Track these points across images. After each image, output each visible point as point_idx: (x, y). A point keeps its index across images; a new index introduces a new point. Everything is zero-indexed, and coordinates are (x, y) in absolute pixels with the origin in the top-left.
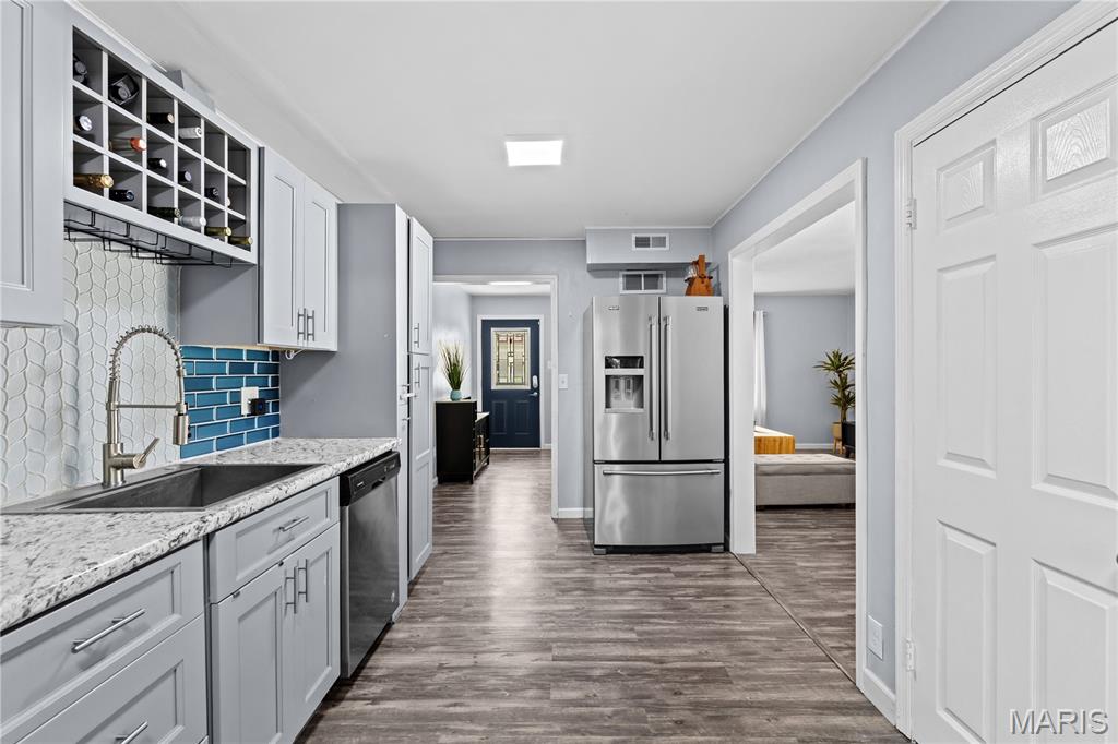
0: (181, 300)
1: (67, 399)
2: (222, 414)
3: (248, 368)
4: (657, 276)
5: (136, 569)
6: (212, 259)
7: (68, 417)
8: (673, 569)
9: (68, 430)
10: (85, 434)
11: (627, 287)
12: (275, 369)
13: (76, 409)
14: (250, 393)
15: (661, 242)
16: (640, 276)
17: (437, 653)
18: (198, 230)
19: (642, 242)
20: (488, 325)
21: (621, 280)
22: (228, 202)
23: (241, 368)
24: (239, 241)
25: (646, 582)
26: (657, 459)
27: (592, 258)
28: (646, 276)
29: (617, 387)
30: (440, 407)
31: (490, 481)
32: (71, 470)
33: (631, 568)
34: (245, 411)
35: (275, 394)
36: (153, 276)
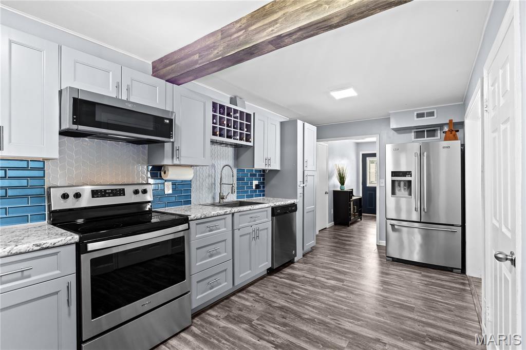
0: (237, 157)
1: (213, 182)
2: (248, 188)
3: (255, 175)
4: (434, 131)
5: (218, 216)
6: (242, 146)
7: (213, 186)
8: (423, 273)
9: (213, 189)
10: (216, 190)
11: (417, 137)
12: (263, 175)
13: (215, 184)
14: (255, 182)
15: (431, 114)
16: (424, 131)
17: (329, 292)
18: (238, 139)
19: (420, 115)
20: (365, 156)
21: (413, 134)
22: (245, 130)
23: (253, 175)
24: (247, 140)
25: (404, 274)
26: (419, 221)
27: (394, 125)
28: (427, 131)
29: (399, 185)
30: (335, 192)
31: (360, 227)
32: (214, 198)
33: (401, 268)
34: (254, 188)
35: (263, 183)
36: (230, 150)
